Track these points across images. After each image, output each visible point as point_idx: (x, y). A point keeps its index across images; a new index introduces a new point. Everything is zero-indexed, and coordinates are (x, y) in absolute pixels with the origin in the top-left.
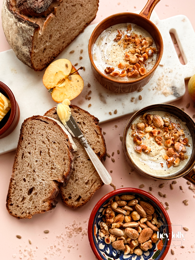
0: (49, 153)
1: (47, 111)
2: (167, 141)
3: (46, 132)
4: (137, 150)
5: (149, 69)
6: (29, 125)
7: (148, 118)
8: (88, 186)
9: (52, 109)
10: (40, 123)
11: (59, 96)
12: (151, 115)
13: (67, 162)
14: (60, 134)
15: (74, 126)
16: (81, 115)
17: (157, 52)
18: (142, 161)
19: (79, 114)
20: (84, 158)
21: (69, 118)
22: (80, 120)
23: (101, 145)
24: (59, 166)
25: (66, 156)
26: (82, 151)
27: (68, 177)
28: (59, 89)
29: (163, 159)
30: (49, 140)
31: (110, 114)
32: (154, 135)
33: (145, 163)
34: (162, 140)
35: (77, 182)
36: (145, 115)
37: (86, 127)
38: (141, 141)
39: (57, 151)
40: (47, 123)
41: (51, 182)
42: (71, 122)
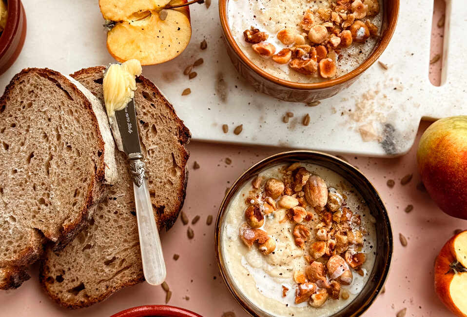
0: (48, 165)
1: (83, 70)
2: (316, 244)
3: (60, 116)
4: (245, 238)
5: (345, 69)
6: (29, 85)
7: (298, 176)
8: (109, 271)
9: (94, 69)
10: (55, 91)
11: (125, 45)
12: (307, 171)
13: (81, 201)
14: (88, 134)
15: (130, 126)
16: (155, 107)
17: (377, 38)
18: (246, 266)
19: (152, 105)
20: (125, 206)
21: (124, 105)
22: (147, 119)
23: (173, 192)
24: (59, 204)
25: (84, 188)
26: (126, 189)
27: (70, 235)
28: (129, 30)
29: (294, 279)
30: (59, 137)
31: (225, 129)
32: (296, 219)
33: (250, 273)
34: (308, 236)
35: (88, 251)
36: (294, 166)
37: (156, 139)
38: (261, 221)
39: (69, 168)
40: (70, 98)
41: (30, 229)
42: (127, 115)
